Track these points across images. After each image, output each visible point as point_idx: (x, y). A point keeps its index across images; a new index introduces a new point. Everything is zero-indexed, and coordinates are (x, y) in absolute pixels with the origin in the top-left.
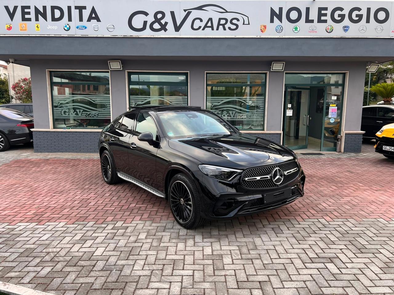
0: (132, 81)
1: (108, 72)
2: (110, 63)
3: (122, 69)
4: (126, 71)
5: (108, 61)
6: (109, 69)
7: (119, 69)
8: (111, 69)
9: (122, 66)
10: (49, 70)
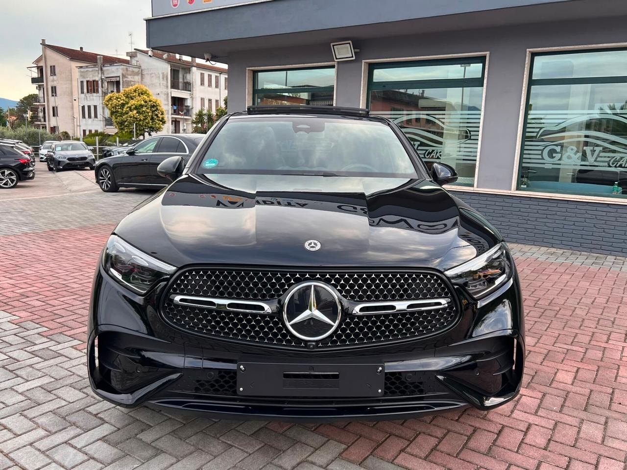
0: (374, 81)
1: (333, 67)
2: (335, 47)
3: (354, 58)
4: (363, 61)
5: (332, 44)
6: (334, 61)
7: (350, 57)
8: (336, 59)
9: (354, 52)
10: (251, 68)
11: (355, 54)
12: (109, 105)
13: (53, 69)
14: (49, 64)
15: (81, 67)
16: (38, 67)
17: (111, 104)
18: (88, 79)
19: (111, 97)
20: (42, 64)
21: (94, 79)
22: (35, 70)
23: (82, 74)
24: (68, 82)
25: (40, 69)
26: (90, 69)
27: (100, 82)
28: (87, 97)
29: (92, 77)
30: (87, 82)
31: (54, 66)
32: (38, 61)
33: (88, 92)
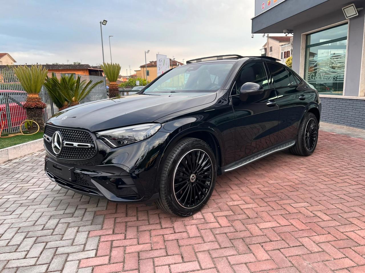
1: (347, 23)
2: (345, 10)
3: (357, 15)
4: (364, 15)
5: (343, 9)
6: (346, 19)
7: (355, 15)
8: (347, 17)
9: (357, 10)
10: (303, 34)
11: (358, 12)
12: (288, 64)
13: (271, 48)
14: (270, 46)
15: (282, 45)
16: (265, 49)
17: (289, 63)
18: (285, 51)
19: (289, 59)
20: (266, 47)
21: (288, 50)
22: (263, 50)
23: (282, 49)
24: (277, 54)
25: (266, 49)
26: (287, 45)
27: (291, 52)
28: (284, 60)
29: (287, 50)
30: (285, 52)
31: (272, 47)
32: (265, 46)
33: (284, 58)
